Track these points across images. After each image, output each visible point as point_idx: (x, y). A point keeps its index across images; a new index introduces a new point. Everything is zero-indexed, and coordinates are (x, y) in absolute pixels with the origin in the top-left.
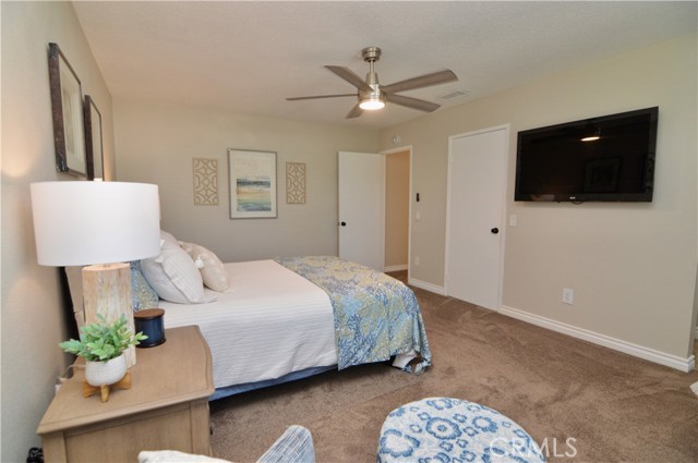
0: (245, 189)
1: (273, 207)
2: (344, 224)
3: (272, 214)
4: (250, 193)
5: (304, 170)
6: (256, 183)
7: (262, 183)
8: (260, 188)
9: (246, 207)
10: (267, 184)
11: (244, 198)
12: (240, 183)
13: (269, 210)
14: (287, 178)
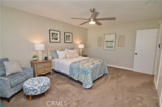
0: (107, 43)
1: (114, 47)
2: (136, 54)
3: (114, 49)
4: (109, 44)
5: (124, 37)
6: (110, 42)
7: (111, 41)
8: (111, 43)
9: (108, 47)
10: (113, 41)
11: (107, 45)
12: (107, 42)
13: (113, 48)
14: (119, 40)
